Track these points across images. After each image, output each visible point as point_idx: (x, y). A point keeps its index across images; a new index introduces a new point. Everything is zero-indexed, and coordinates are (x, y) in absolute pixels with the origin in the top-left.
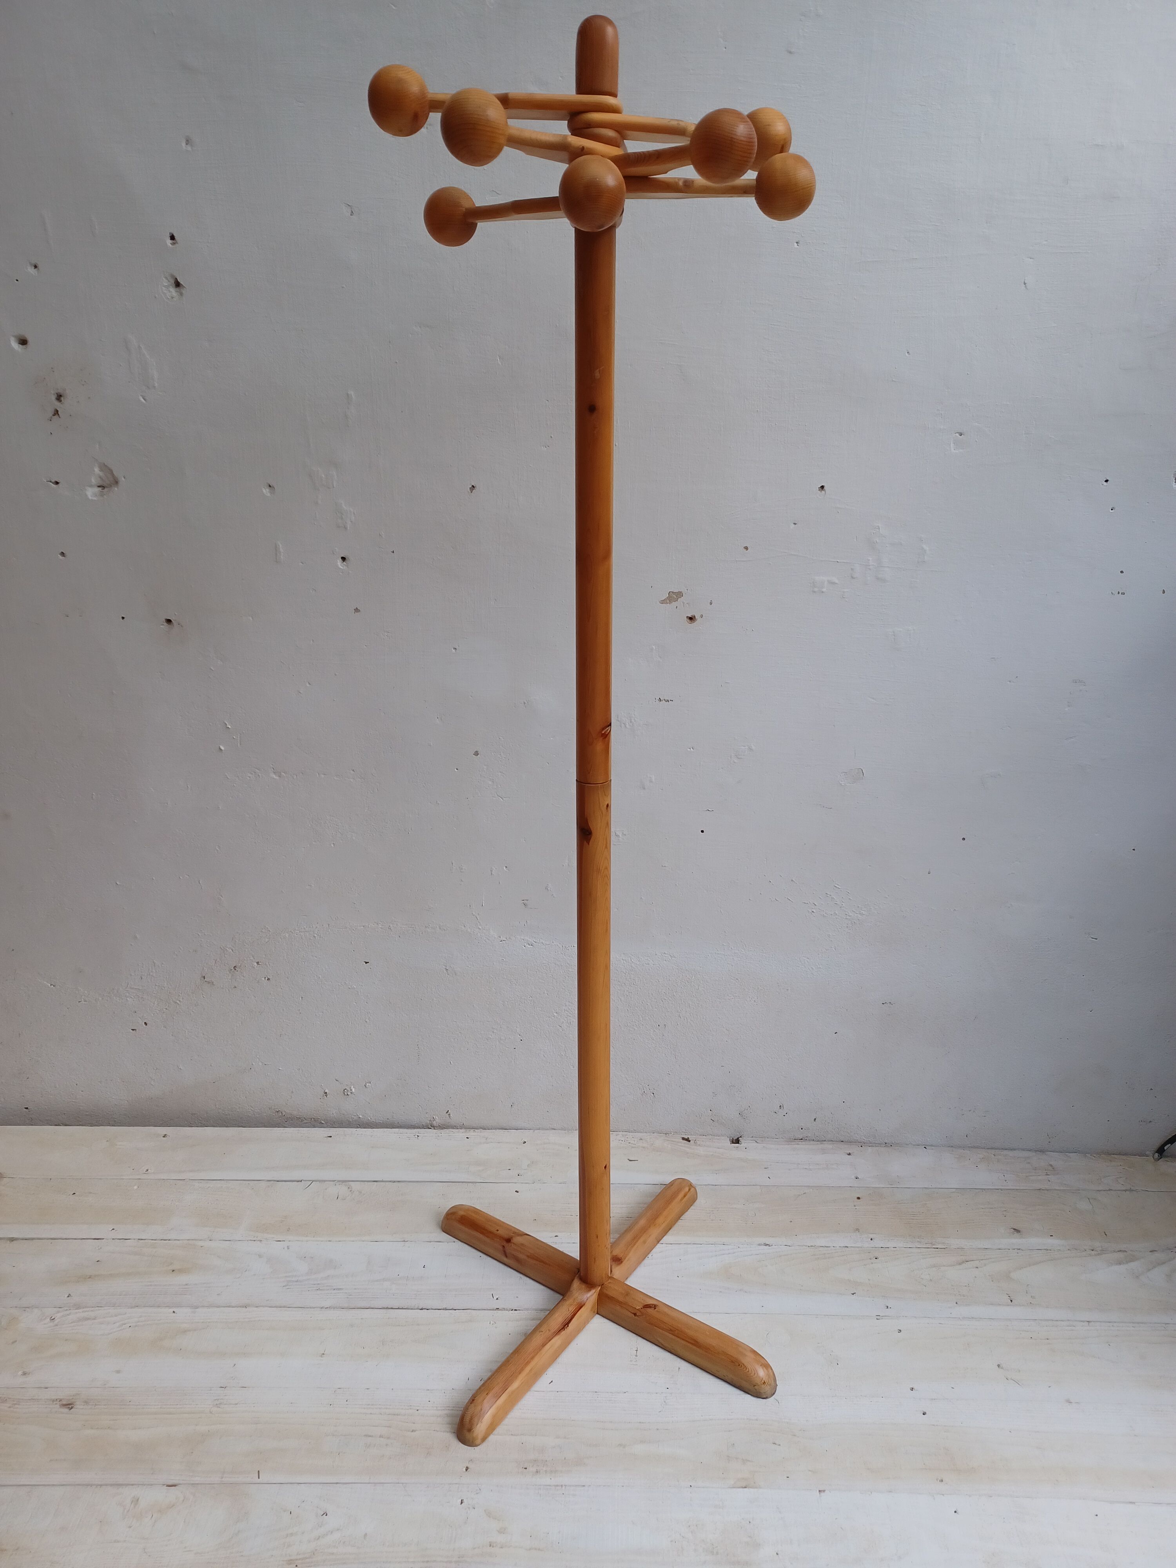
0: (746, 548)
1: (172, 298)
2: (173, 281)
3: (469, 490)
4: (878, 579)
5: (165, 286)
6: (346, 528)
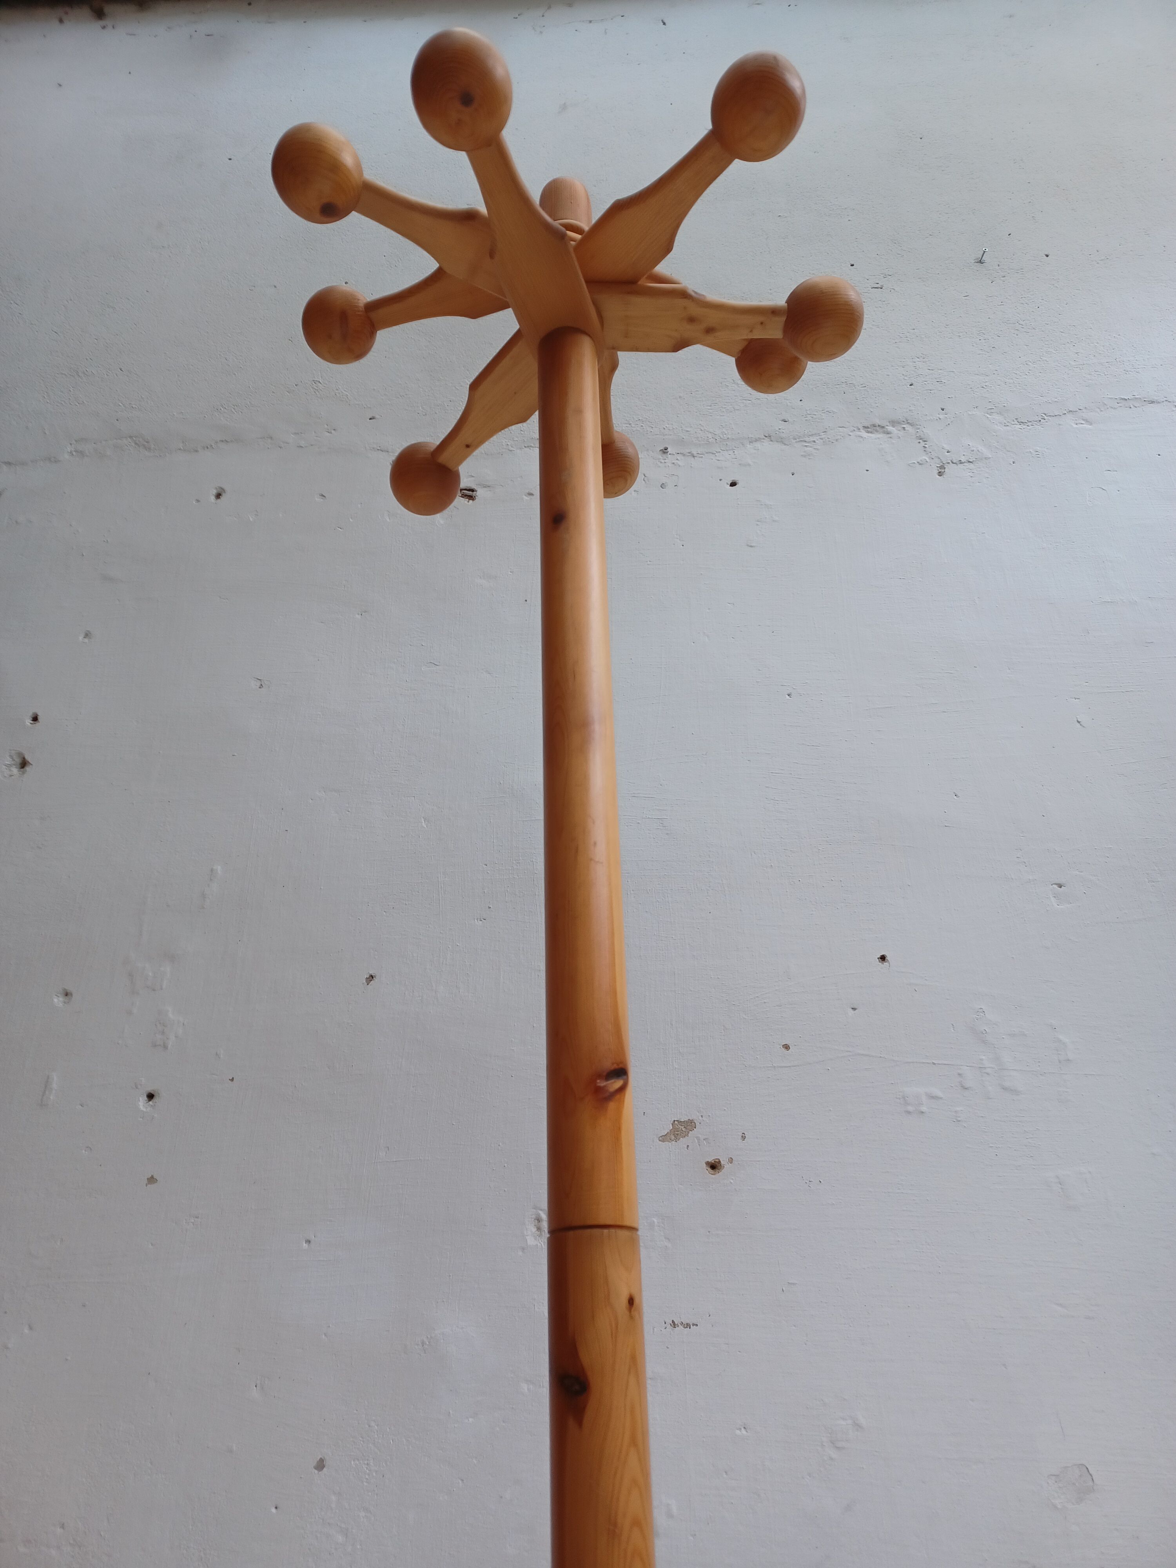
0: (787, 1047)
1: (11, 777)
2: (18, 759)
3: (365, 981)
4: (1005, 1089)
5: (7, 764)
6: (165, 1047)
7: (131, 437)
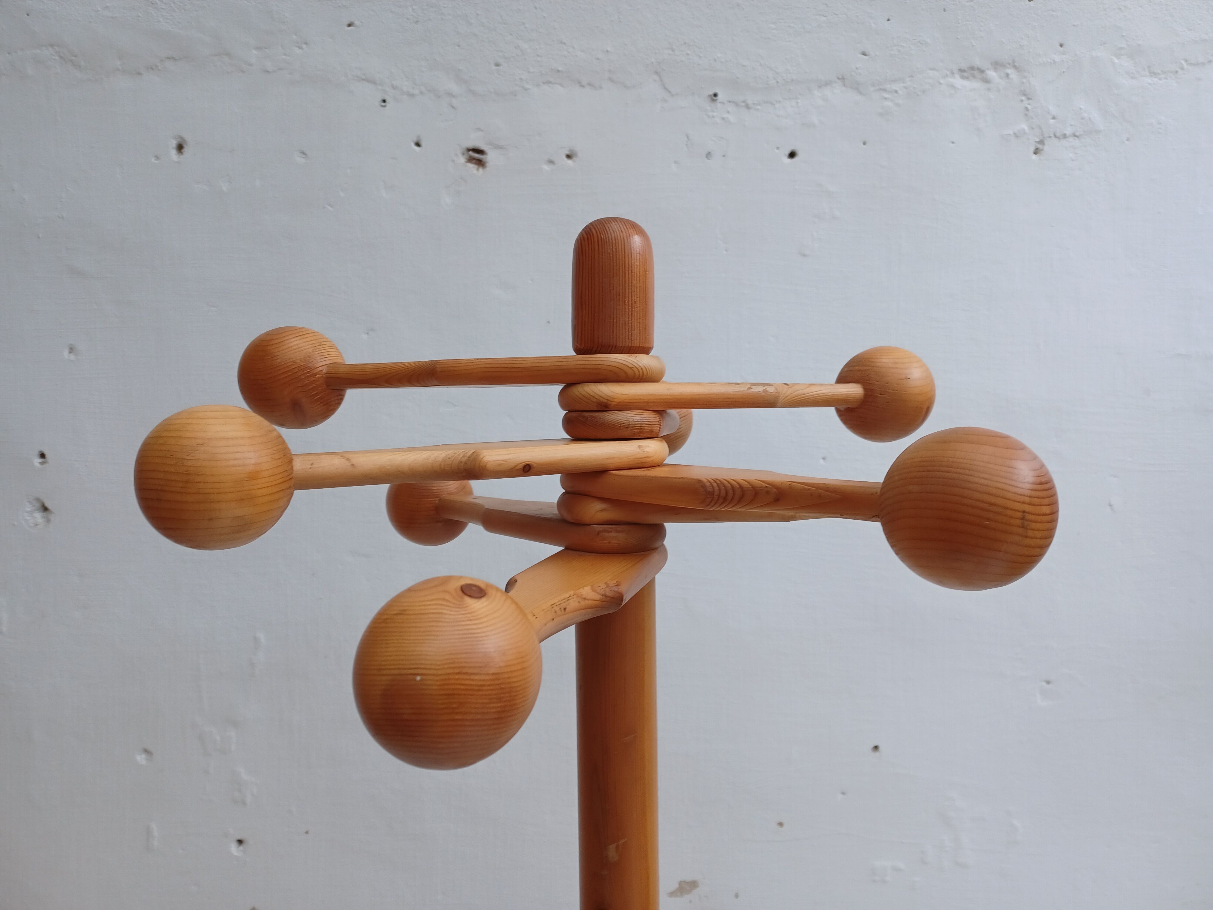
0: (781, 824)
1: (36, 525)
2: (38, 505)
5: (28, 512)
6: (244, 803)
7: (52, 45)
